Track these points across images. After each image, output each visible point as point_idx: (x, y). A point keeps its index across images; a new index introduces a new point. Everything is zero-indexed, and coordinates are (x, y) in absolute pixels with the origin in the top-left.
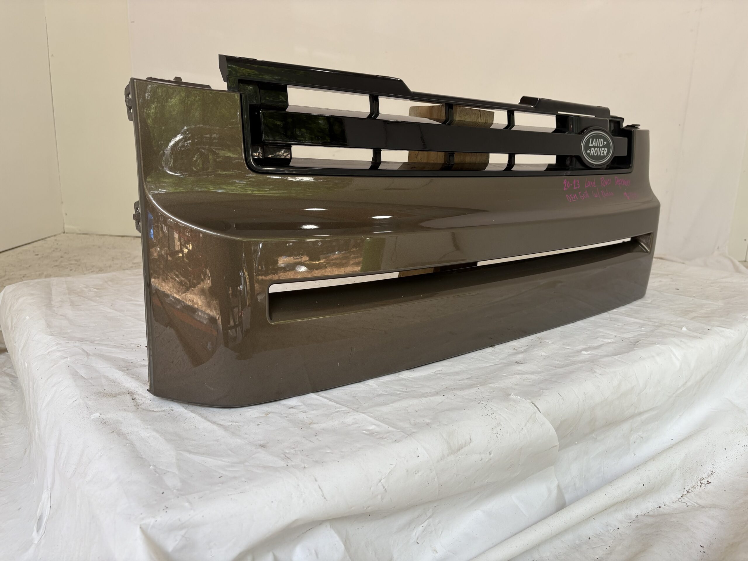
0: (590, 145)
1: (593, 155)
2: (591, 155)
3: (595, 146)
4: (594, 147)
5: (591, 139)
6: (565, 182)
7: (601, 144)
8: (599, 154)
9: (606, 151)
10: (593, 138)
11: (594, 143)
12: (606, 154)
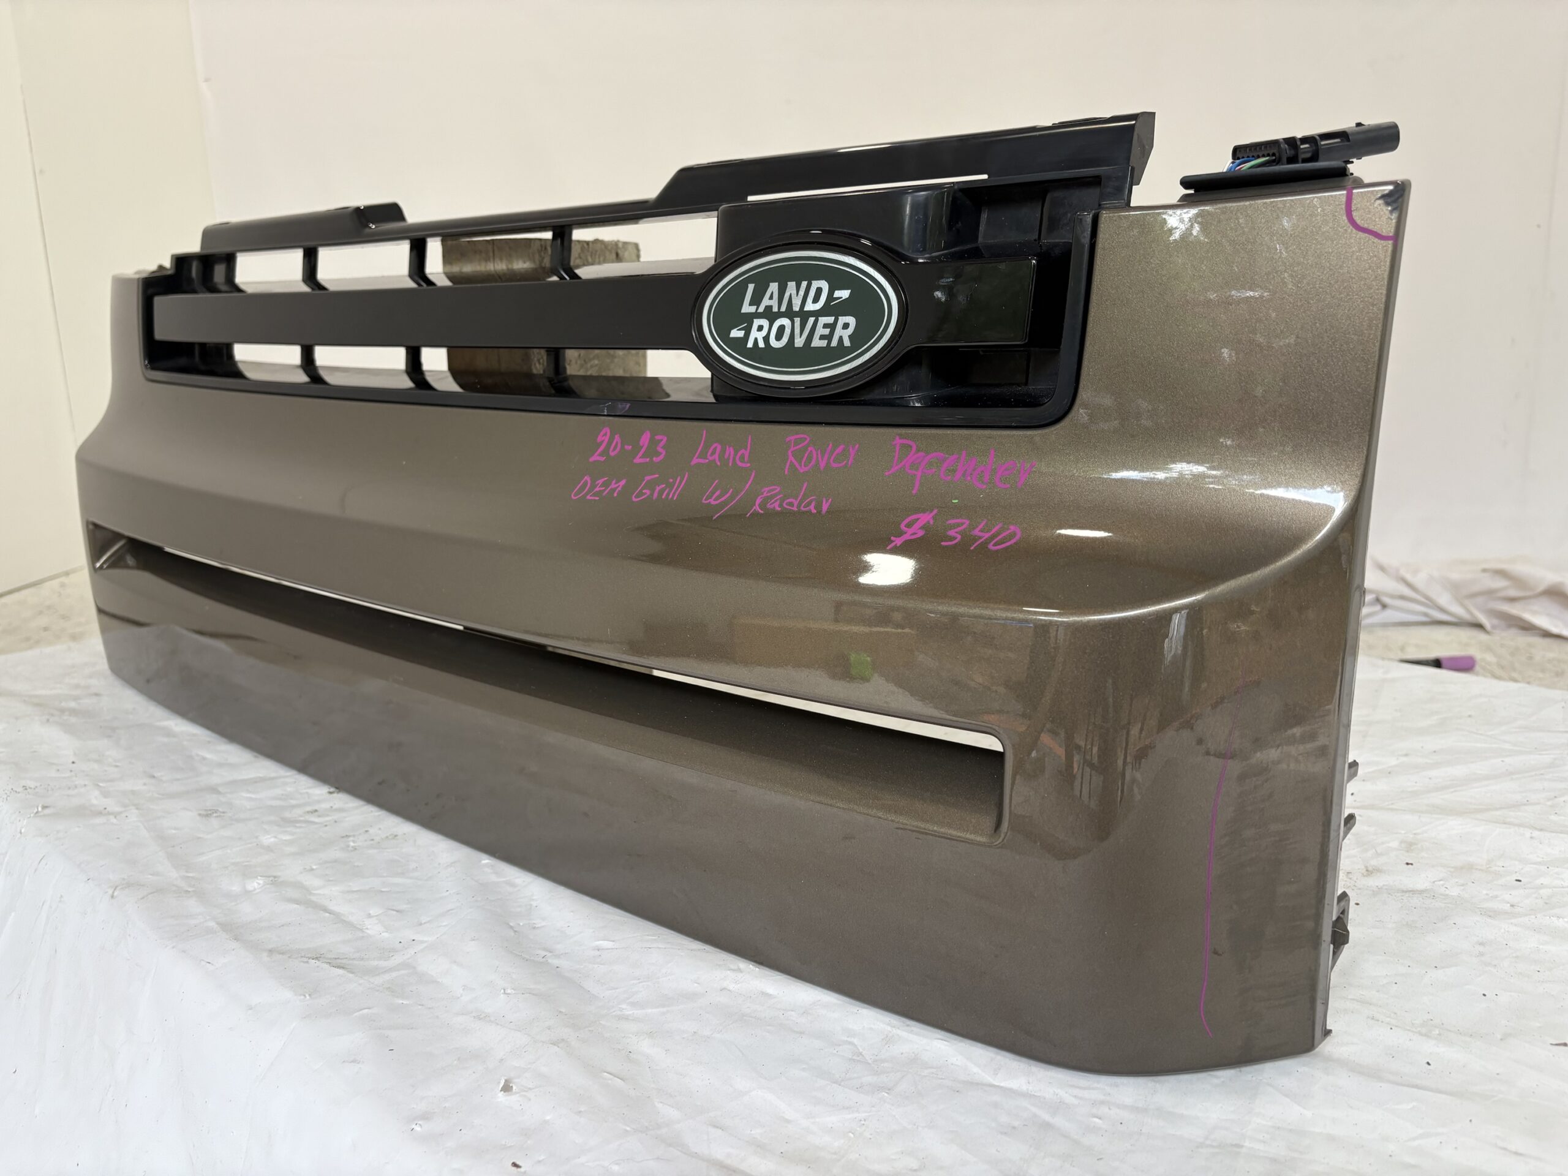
0: (747, 308)
1: (761, 344)
2: (750, 345)
3: (775, 309)
4: (770, 315)
5: (751, 287)
6: (605, 434)
7: (816, 300)
8: (799, 342)
9: (846, 326)
10: (761, 281)
11: (771, 298)
12: (847, 343)
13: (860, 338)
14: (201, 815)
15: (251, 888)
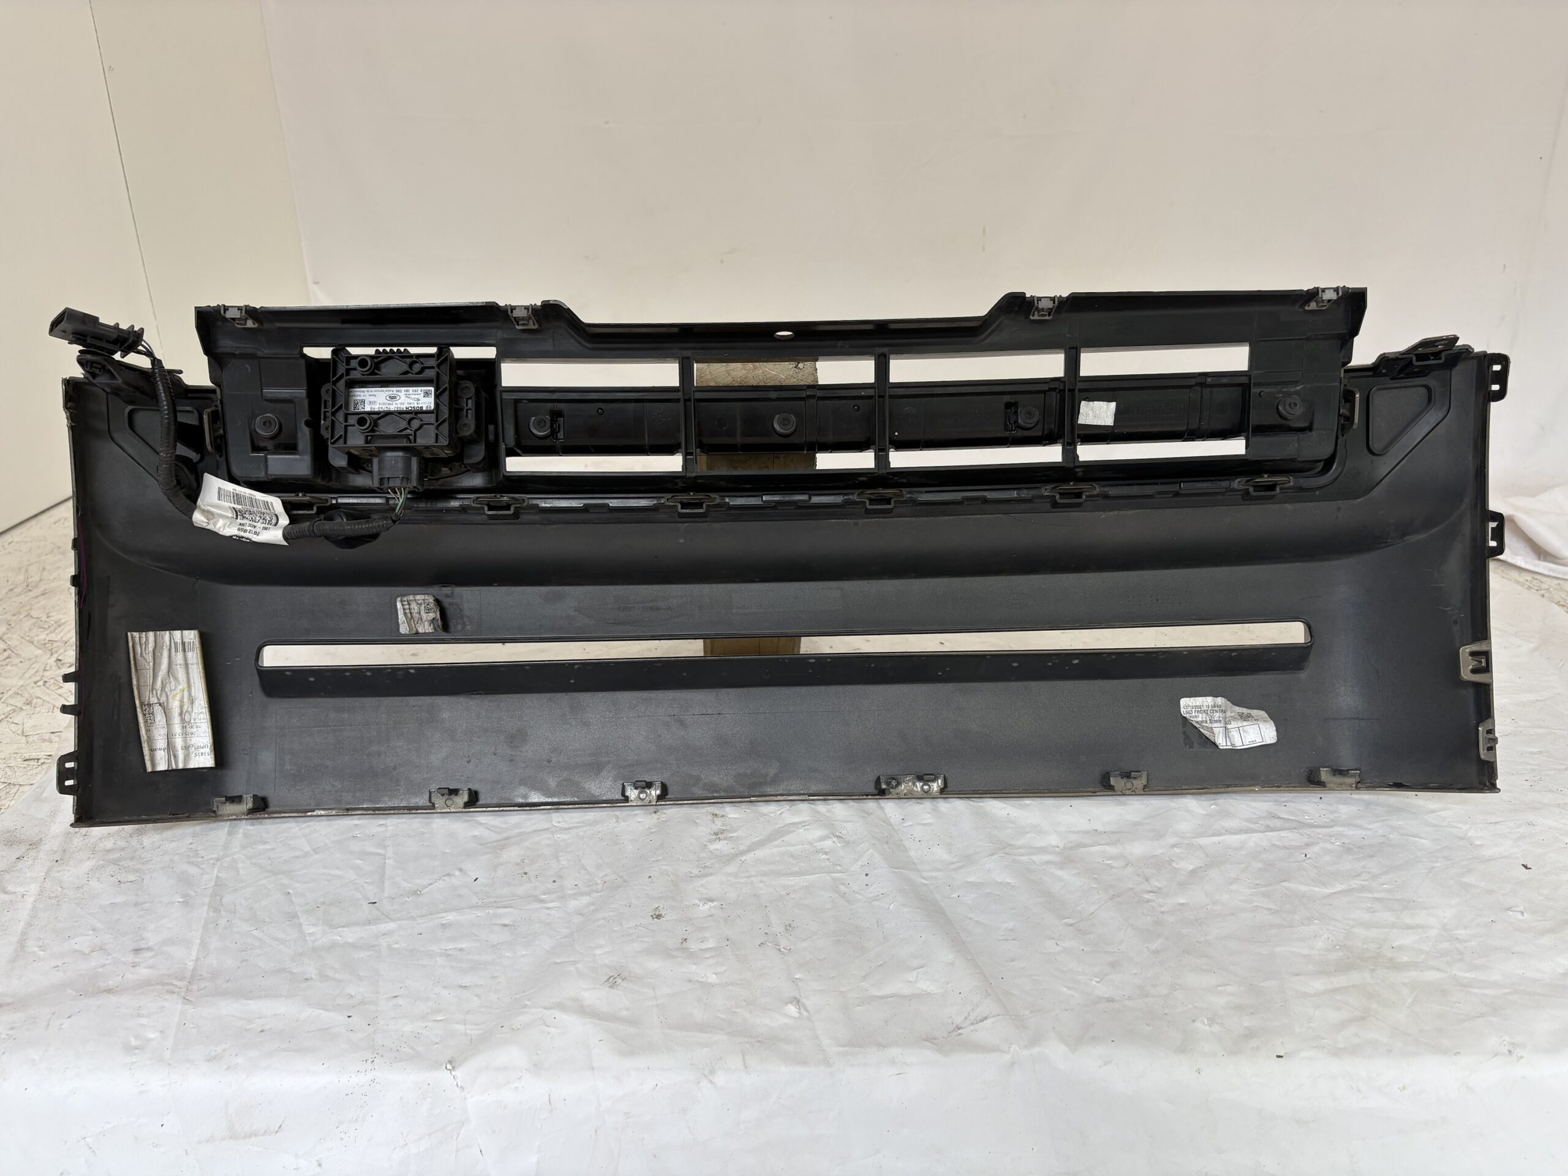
14: (611, 987)
15: (797, 1015)
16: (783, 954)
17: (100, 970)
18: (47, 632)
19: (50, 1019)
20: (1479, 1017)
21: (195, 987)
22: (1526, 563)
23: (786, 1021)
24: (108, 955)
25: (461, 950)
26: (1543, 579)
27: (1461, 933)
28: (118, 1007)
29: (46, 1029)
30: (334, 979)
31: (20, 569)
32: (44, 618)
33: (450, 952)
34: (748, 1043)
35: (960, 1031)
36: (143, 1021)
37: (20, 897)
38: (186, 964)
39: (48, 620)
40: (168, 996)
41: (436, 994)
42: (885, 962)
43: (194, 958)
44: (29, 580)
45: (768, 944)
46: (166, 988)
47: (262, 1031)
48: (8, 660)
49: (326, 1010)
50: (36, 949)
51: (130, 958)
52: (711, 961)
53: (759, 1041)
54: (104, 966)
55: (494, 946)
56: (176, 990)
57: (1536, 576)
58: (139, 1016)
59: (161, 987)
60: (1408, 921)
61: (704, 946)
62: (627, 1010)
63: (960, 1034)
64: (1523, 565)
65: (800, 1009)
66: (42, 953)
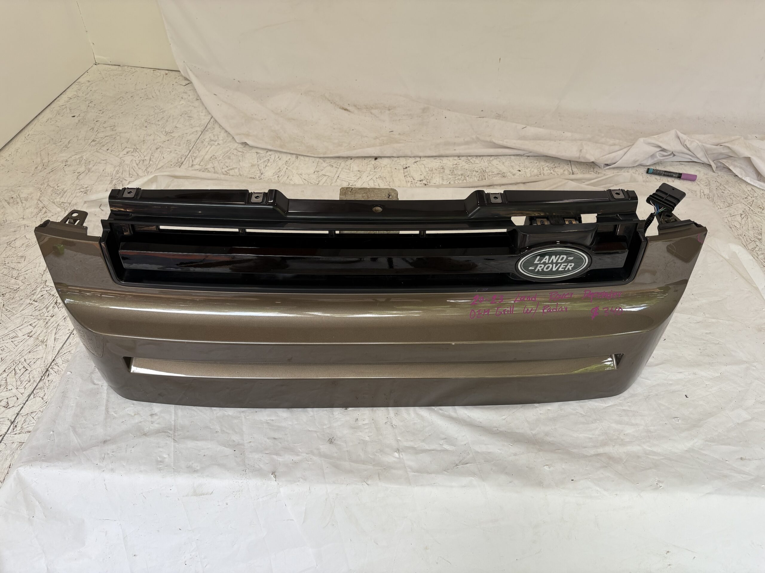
1: (540, 270)
2: (536, 271)
3: (547, 262)
4: (545, 264)
5: (539, 257)
7: (562, 260)
8: (554, 269)
9: (571, 265)
10: (542, 255)
11: (546, 259)
12: (570, 269)
13: (573, 269)
14: (330, 443)
15: (398, 457)
16: (394, 428)
17: (140, 424)
18: (59, 197)
19: (126, 448)
20: (649, 469)
21: (176, 434)
22: (751, 181)
23: (394, 459)
24: (141, 417)
25: (272, 420)
26: (756, 190)
27: (652, 428)
28: (150, 443)
29: (126, 453)
30: (227, 433)
31: (37, 153)
32: (56, 187)
33: (268, 421)
34: (380, 469)
35: (458, 466)
36: (161, 449)
37: (101, 386)
38: (171, 422)
39: (58, 188)
40: (167, 438)
41: (265, 441)
42: (431, 434)
43: (173, 420)
44: (43, 161)
45: (388, 423)
46: (166, 434)
47: (204, 456)
48: (46, 214)
49: (226, 447)
50: (113, 413)
51: (150, 419)
52: (367, 431)
53: (384, 469)
54: (141, 422)
55: (285, 418)
56: (170, 435)
57: (754, 188)
58: (159, 447)
59: (164, 434)
60: (633, 422)
61: (364, 423)
62: (336, 453)
63: (457, 468)
64: (749, 182)
65: (399, 454)
66: (116, 415)
